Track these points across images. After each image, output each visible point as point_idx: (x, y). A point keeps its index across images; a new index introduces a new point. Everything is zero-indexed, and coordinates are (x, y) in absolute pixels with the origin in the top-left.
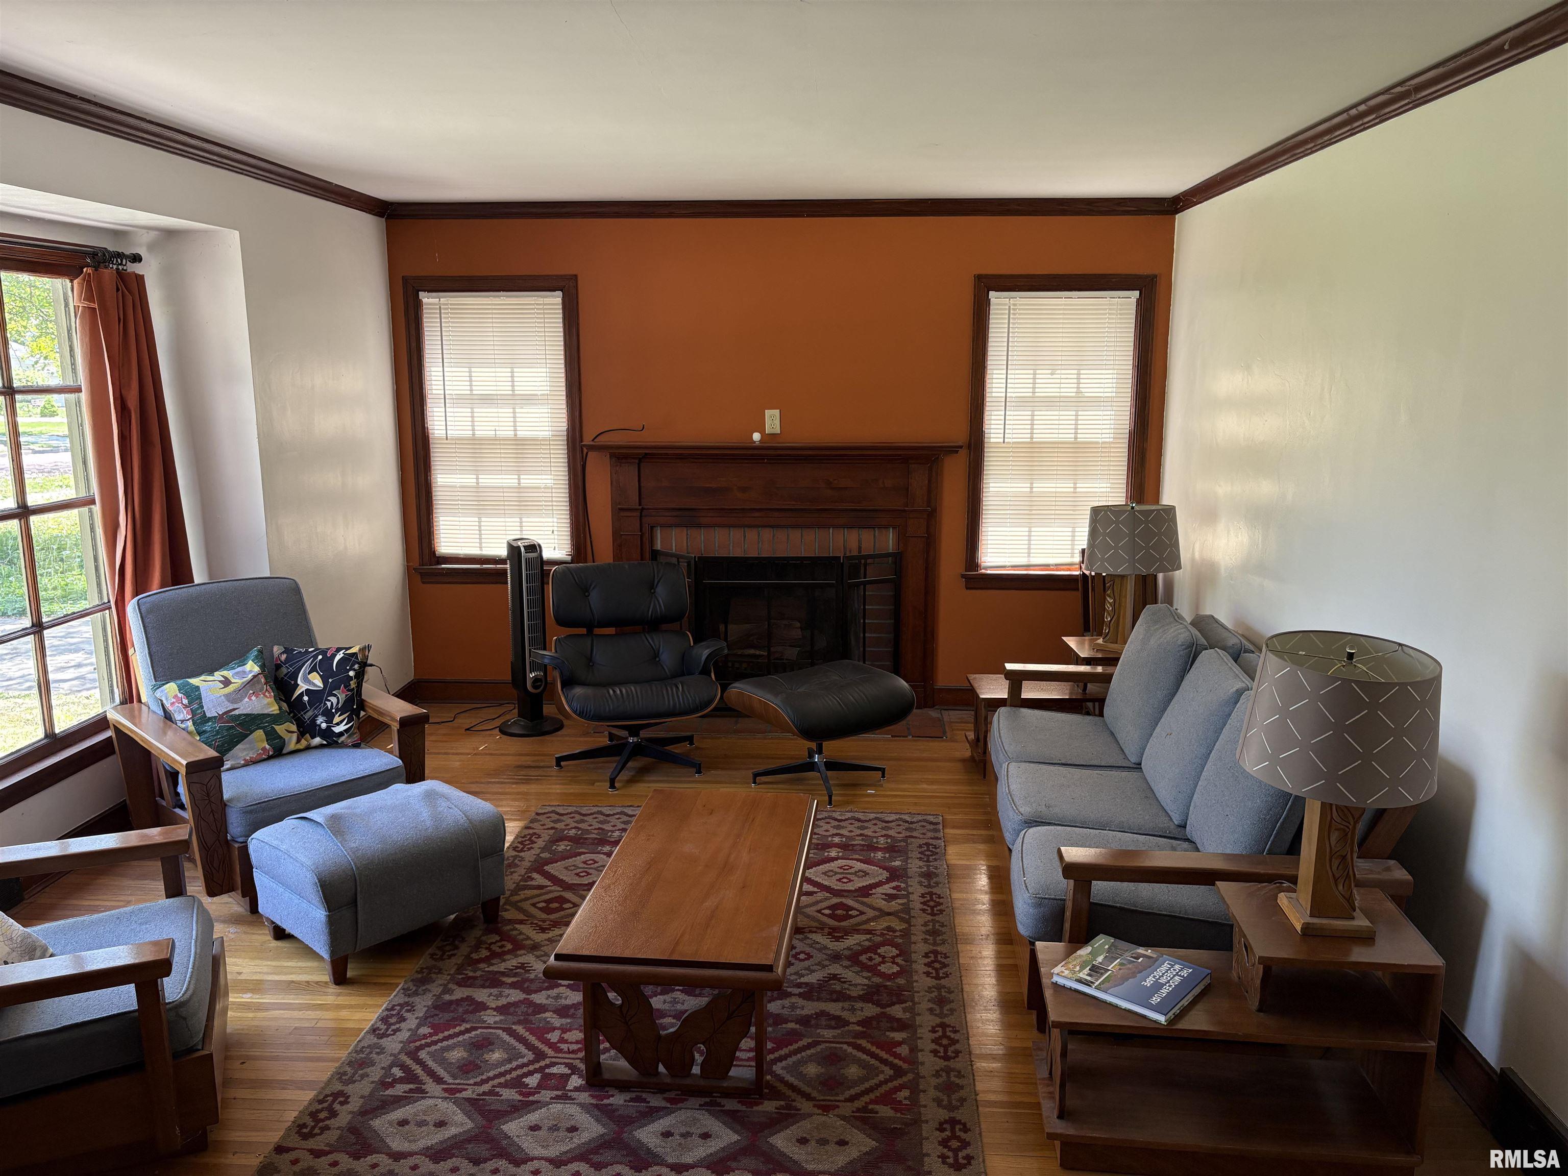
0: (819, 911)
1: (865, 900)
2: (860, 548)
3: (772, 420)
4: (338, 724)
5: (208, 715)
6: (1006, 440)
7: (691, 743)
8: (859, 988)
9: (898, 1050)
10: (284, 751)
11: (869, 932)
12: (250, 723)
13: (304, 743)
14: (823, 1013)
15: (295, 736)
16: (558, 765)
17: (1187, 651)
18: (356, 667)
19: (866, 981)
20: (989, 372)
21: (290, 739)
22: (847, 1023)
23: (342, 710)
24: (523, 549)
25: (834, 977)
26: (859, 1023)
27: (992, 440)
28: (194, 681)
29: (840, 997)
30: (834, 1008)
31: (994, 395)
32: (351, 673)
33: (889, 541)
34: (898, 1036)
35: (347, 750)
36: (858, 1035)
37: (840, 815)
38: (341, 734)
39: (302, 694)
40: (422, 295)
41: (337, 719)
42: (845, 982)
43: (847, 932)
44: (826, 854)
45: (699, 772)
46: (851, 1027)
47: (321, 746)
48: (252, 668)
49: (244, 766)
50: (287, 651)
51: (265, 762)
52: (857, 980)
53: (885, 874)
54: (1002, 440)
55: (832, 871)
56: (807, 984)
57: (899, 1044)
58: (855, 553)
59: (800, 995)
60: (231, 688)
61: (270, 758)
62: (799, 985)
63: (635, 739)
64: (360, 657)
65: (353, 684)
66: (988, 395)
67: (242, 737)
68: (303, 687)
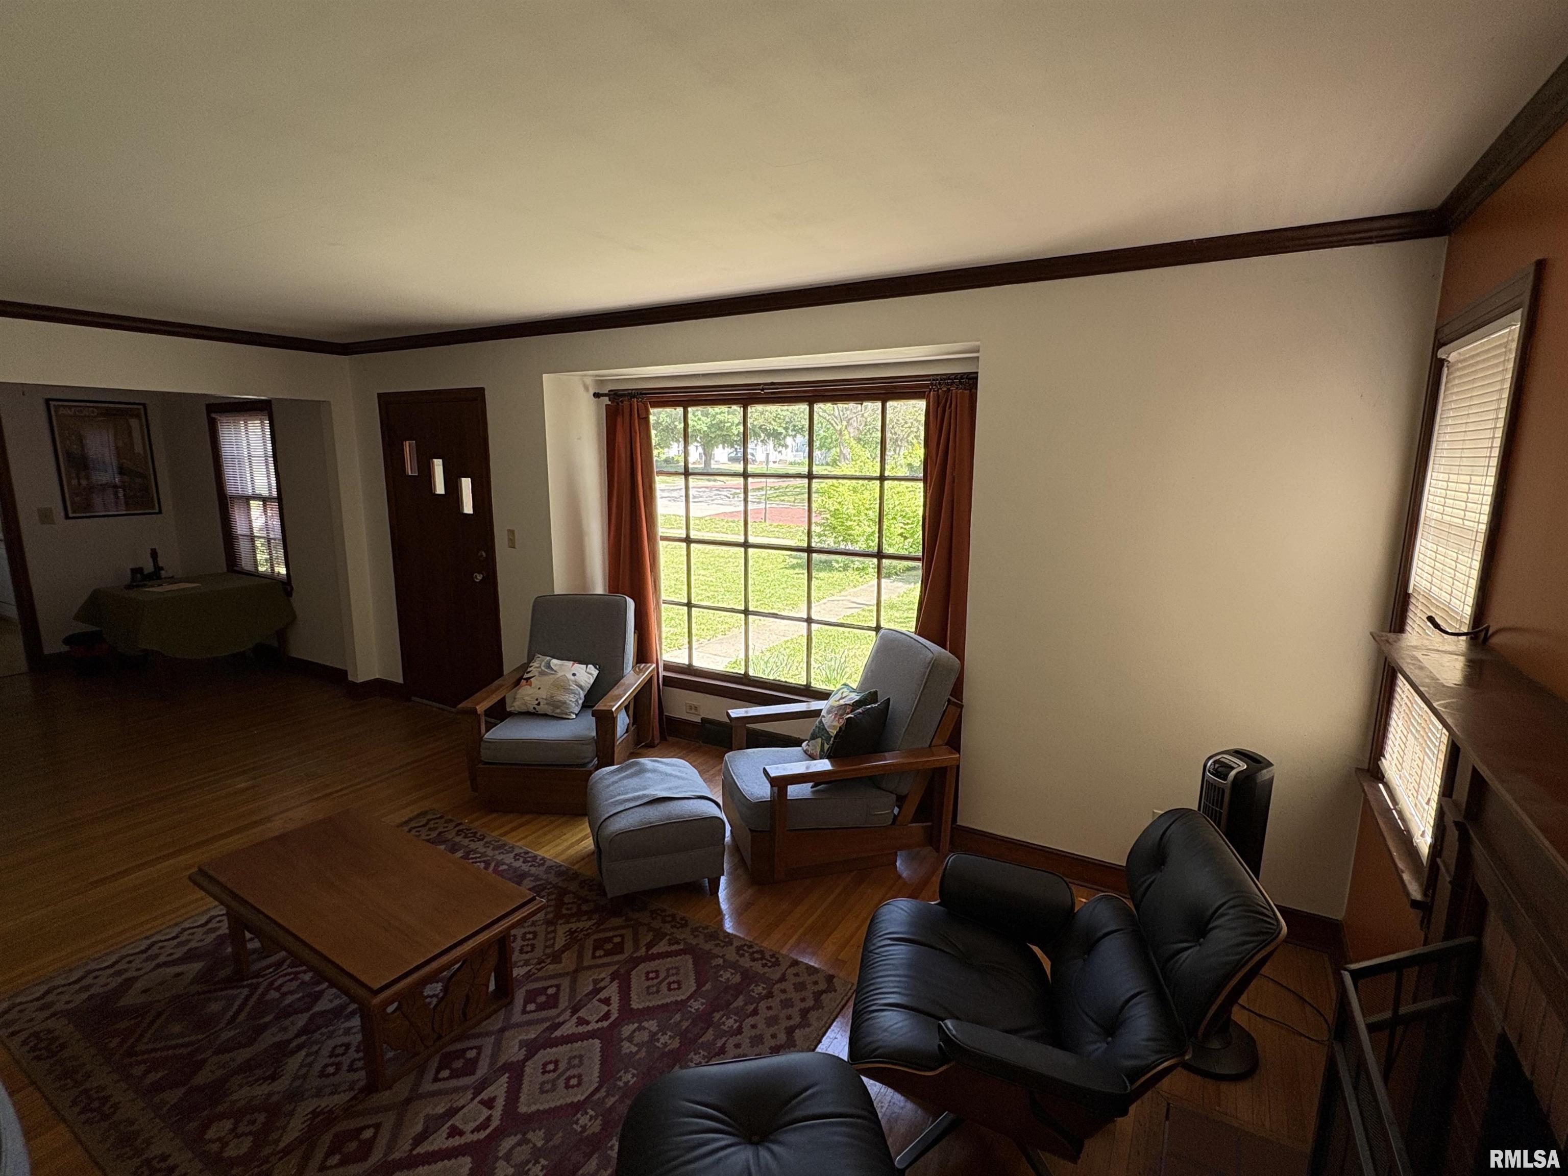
8: (235, 1088)
9: (143, 1067)
14: (251, 1042)
19: (234, 1098)
22: (217, 1053)
25: (273, 1078)
29: (247, 1067)
30: (244, 1054)
34: (153, 1077)
36: (196, 1052)
42: (256, 1081)
46: (209, 1052)
52: (245, 1092)
56: (295, 1053)
57: (147, 1072)
59: (289, 1041)
62: (300, 1048)
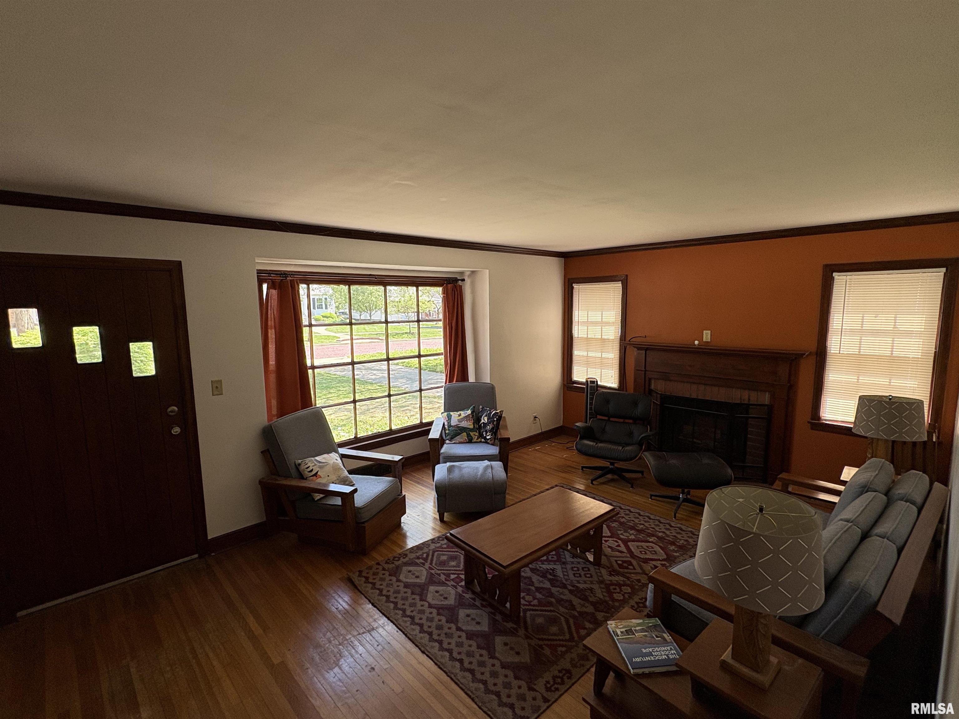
0: (616, 561)
1: (642, 564)
2: (749, 399)
3: (707, 336)
4: (488, 436)
5: (452, 425)
6: (841, 352)
7: (643, 474)
8: (596, 598)
10: (473, 441)
11: (628, 578)
12: (462, 430)
13: (479, 440)
15: (476, 437)
16: (582, 469)
17: (861, 489)
18: (497, 417)
19: (602, 597)
20: (832, 315)
21: (475, 438)
22: (574, 609)
23: (490, 431)
24: (589, 382)
26: (578, 612)
27: (832, 352)
28: (451, 413)
31: (834, 327)
32: (495, 419)
33: (766, 399)
35: (489, 445)
36: (574, 617)
37: (675, 524)
38: (488, 439)
39: (481, 424)
40: (574, 285)
41: (488, 434)
42: (592, 593)
43: (618, 574)
44: (648, 538)
45: (632, 487)
47: (483, 442)
48: (469, 412)
49: (458, 443)
50: (483, 408)
51: (464, 444)
52: (600, 593)
53: (665, 557)
54: (838, 352)
55: (642, 546)
56: (577, 587)
58: (746, 402)
60: (461, 417)
61: (467, 442)
63: (612, 467)
64: (499, 414)
65: (495, 423)
66: (830, 327)
67: (459, 434)
68: (482, 421)
